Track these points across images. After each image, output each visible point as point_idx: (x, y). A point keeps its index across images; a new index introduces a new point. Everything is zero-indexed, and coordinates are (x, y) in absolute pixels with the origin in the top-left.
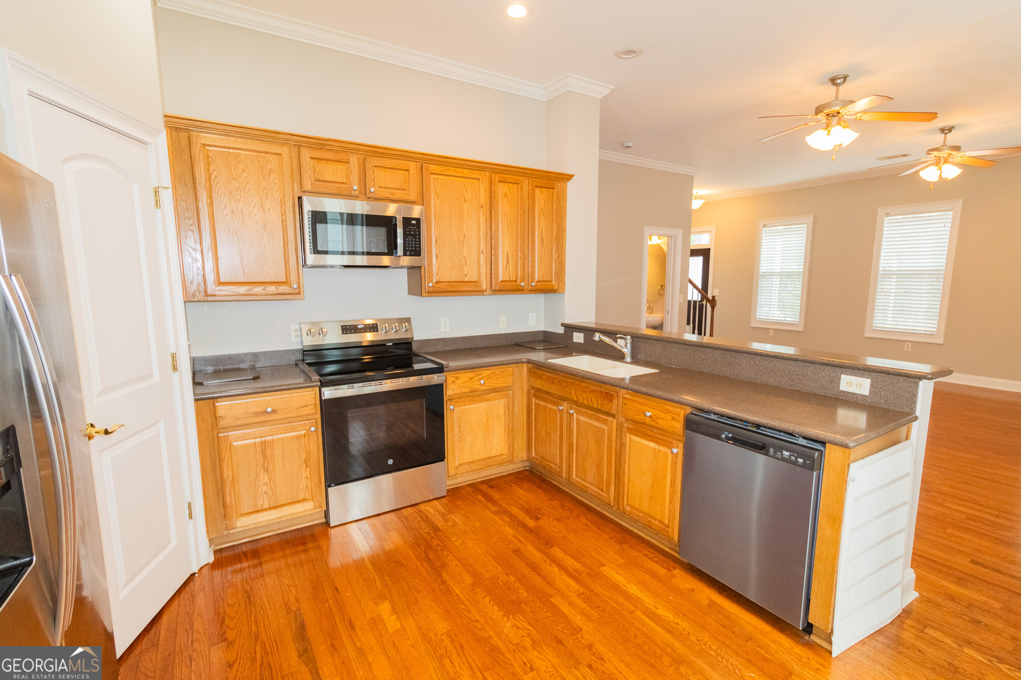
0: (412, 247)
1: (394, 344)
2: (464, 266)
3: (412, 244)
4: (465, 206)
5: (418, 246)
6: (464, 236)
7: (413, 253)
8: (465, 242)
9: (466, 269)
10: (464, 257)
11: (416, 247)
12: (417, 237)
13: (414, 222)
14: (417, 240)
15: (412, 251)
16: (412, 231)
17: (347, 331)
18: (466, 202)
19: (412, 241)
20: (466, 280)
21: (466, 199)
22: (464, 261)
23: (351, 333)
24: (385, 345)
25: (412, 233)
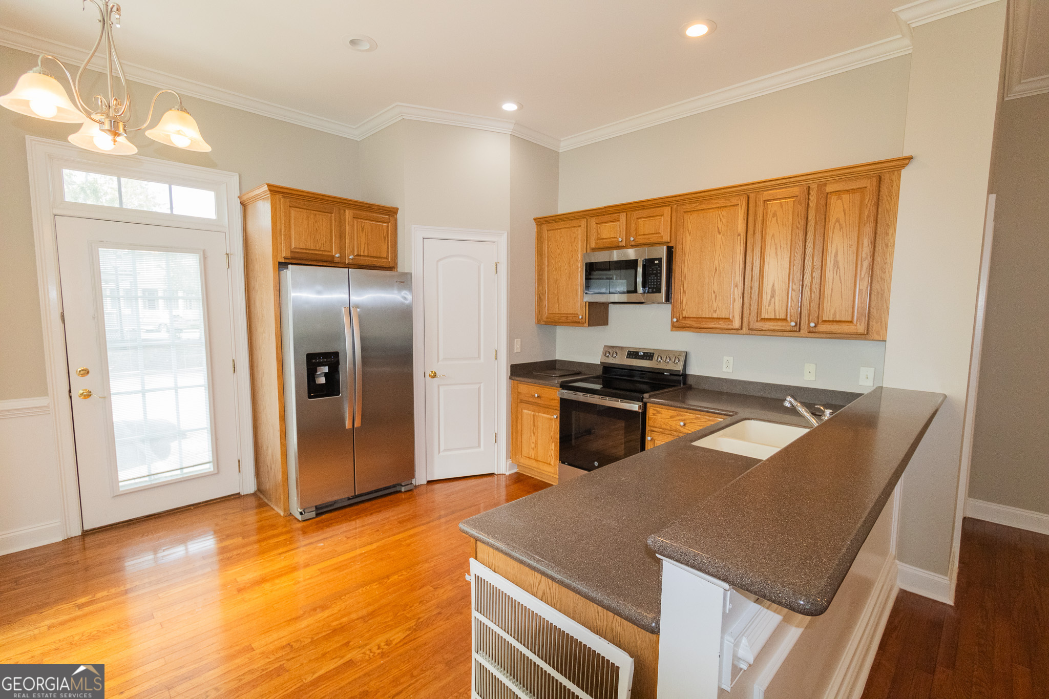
0: (654, 285)
1: (671, 374)
2: (714, 301)
3: (654, 282)
4: (719, 237)
5: (659, 283)
6: (716, 269)
7: (654, 290)
8: (716, 276)
9: (715, 305)
10: (714, 292)
11: (657, 284)
12: (659, 275)
13: (657, 262)
14: (659, 278)
15: (654, 288)
16: (655, 270)
17: (630, 356)
18: (719, 233)
19: (654, 279)
20: (715, 316)
21: (720, 229)
22: (713, 296)
23: (632, 358)
24: (663, 374)
25: (654, 272)
